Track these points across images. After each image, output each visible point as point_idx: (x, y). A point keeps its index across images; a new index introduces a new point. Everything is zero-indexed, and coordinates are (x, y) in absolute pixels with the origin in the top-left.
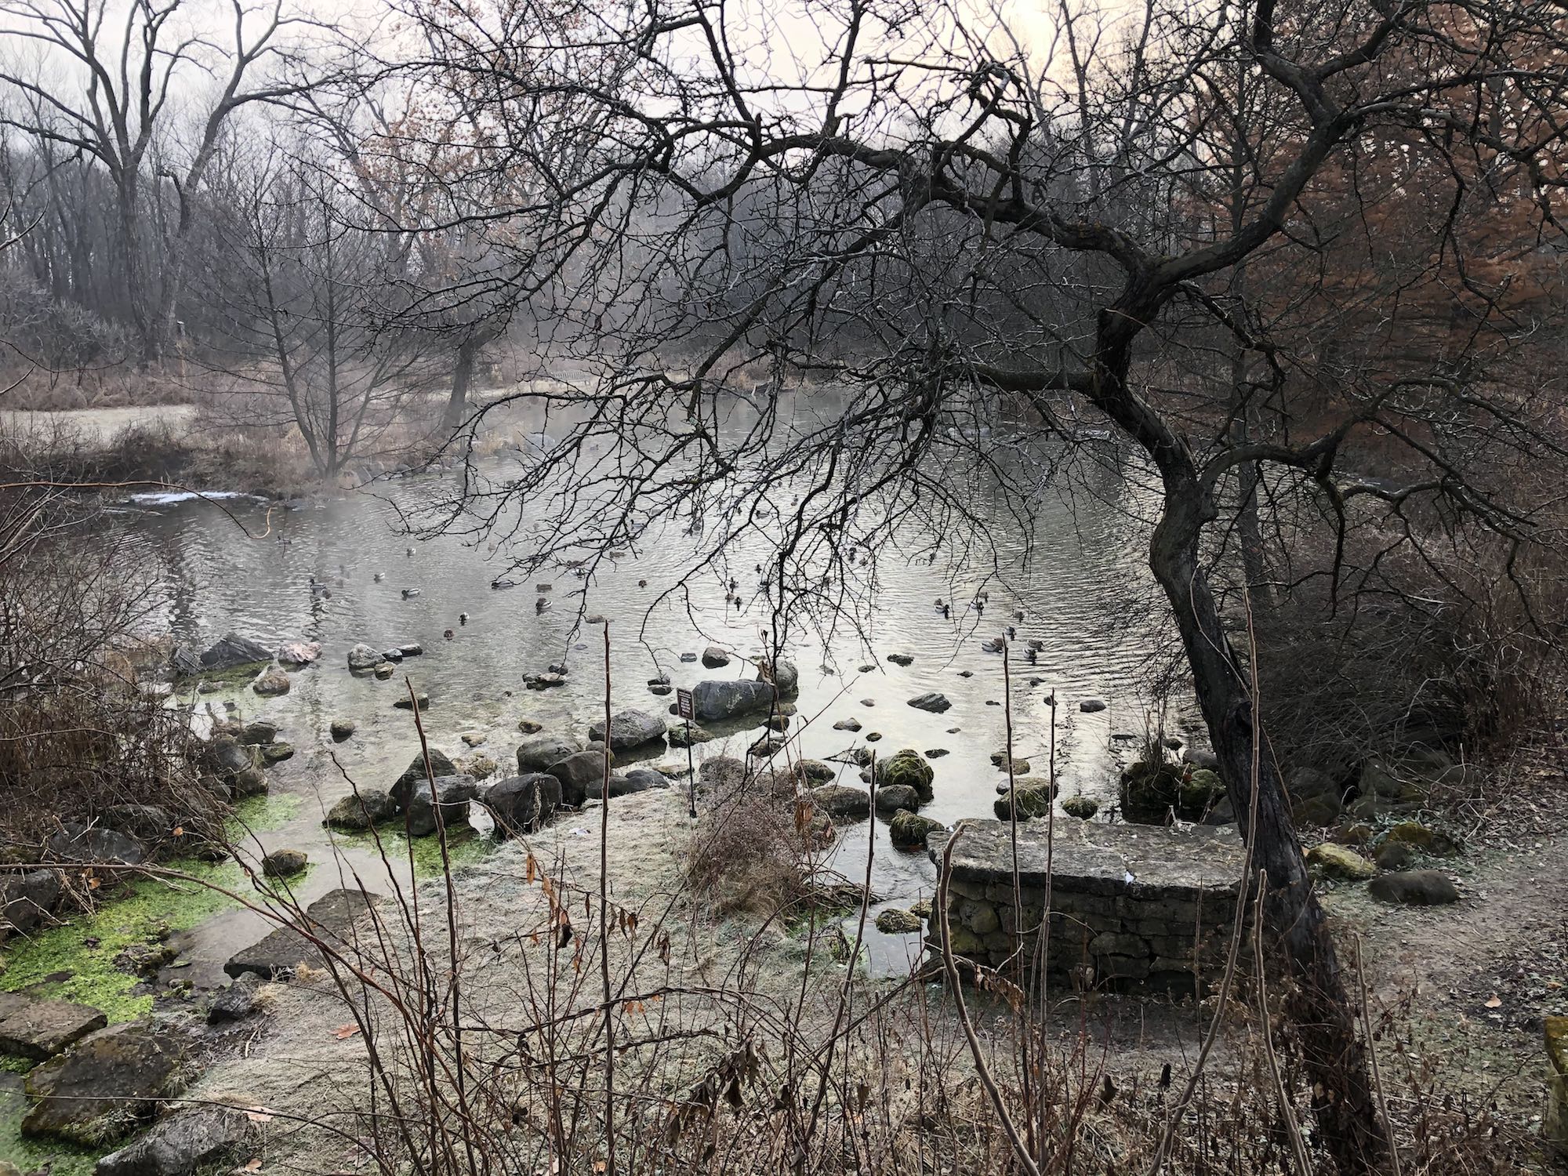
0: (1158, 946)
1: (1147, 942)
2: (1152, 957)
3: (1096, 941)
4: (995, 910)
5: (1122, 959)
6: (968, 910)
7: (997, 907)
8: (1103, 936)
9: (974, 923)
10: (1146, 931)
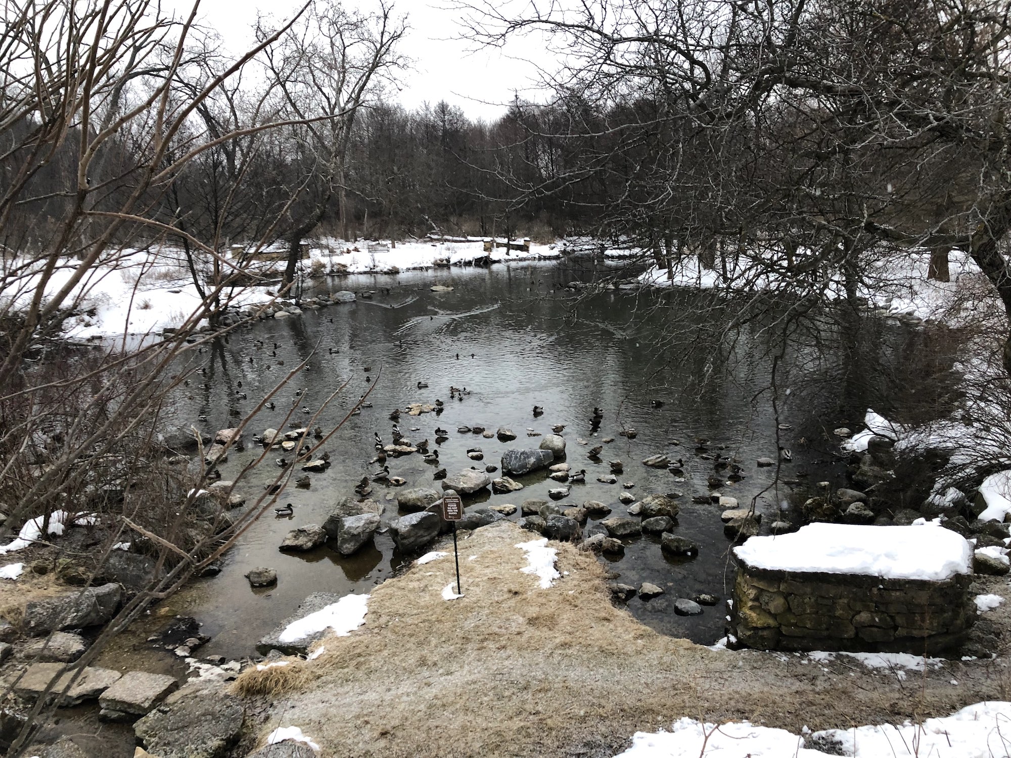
0: (899, 620)
1: (891, 617)
2: (896, 628)
3: (857, 617)
4: (786, 598)
5: (875, 629)
6: (767, 598)
7: (786, 596)
8: (862, 614)
9: (772, 608)
10: (892, 609)
